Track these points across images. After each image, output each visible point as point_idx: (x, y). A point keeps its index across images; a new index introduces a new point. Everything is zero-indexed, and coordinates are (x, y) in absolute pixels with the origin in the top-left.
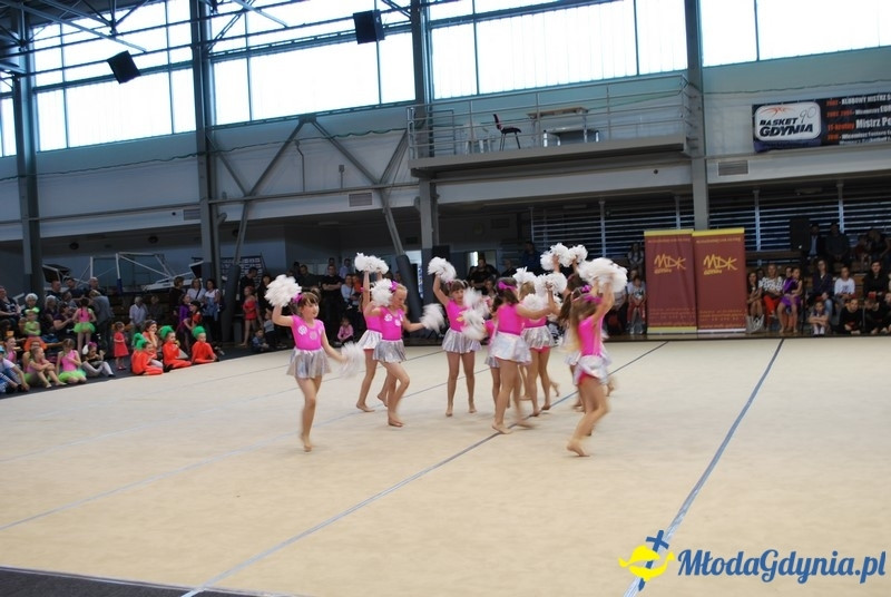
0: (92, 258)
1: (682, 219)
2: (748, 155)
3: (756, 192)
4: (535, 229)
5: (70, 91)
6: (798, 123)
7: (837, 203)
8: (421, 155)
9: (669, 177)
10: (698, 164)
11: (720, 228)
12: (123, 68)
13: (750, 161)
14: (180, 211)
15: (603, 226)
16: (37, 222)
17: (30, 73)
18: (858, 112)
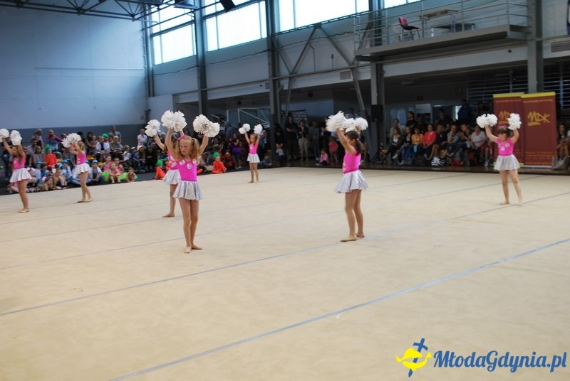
0: (228, 111)
4: (469, 91)
5: (218, 17)
12: (228, 5)
14: (263, 84)
15: (511, 89)
16: (206, 91)
17: (202, 8)
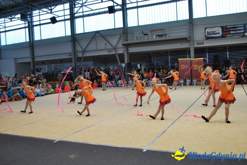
0: (47, 66)
1: (188, 56)
2: (204, 40)
3: (207, 49)
4: (153, 60)
6: (216, 32)
7: (227, 52)
8: (124, 41)
9: (184, 46)
10: (192, 42)
11: (198, 58)
12: (54, 20)
13: (205, 42)
14: (67, 55)
15: (169, 58)
16: (34, 57)
17: (32, 22)
18: (231, 29)
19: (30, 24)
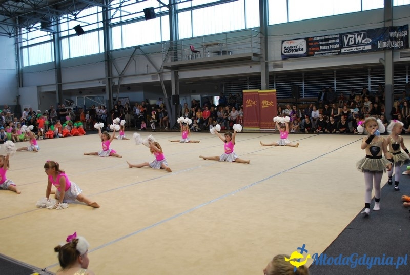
0: (77, 97)
1: (276, 85)
4: (225, 88)
5: (71, 38)
6: (298, 47)
7: (334, 79)
8: (172, 61)
9: (254, 69)
10: (263, 64)
11: (269, 89)
12: (79, 31)
13: (284, 62)
14: (101, 81)
15: (248, 87)
16: (61, 84)
17: (59, 32)
18: (321, 43)
19: (56, 35)
